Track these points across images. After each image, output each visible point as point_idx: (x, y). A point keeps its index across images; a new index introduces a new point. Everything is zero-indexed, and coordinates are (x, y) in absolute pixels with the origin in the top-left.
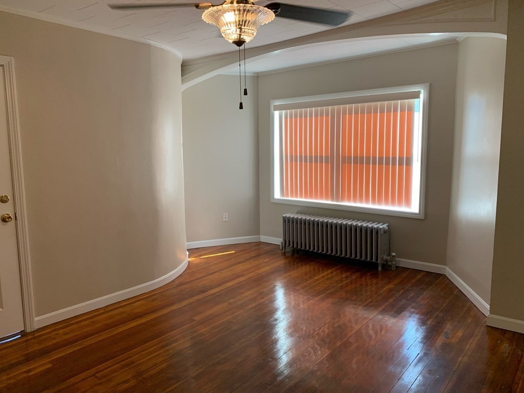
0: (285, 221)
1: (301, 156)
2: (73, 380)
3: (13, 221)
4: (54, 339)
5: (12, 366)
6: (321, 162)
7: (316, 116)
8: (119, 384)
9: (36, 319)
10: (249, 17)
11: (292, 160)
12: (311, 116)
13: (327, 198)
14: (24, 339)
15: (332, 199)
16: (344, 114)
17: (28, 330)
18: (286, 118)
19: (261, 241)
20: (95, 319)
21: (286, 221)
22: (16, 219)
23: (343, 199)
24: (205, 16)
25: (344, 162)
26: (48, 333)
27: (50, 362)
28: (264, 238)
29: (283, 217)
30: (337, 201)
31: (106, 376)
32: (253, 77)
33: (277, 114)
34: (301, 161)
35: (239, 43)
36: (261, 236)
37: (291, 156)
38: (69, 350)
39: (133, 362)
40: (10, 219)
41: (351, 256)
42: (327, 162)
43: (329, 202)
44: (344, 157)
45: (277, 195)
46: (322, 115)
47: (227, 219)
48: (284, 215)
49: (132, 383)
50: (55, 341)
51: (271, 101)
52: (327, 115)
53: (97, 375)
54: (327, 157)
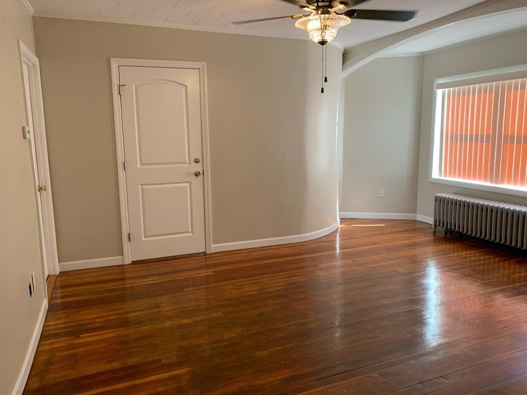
0: (436, 200)
1: (461, 136)
2: (222, 283)
3: (201, 176)
4: (221, 260)
5: (192, 270)
6: (482, 141)
7: (479, 93)
8: (247, 291)
9: (213, 246)
10: (328, 23)
11: (453, 139)
12: (474, 94)
13: (485, 180)
14: (204, 257)
15: (491, 181)
16: (509, 90)
17: (208, 252)
18: (449, 96)
19: (417, 219)
20: (250, 254)
21: (438, 200)
22: (204, 175)
23: (502, 182)
24: (297, 24)
25: (506, 141)
26: (218, 256)
27: (213, 272)
28: (420, 217)
29: (435, 196)
30: (497, 183)
31: (240, 286)
32: (419, 56)
33: (439, 92)
34: (461, 141)
35: (323, 43)
36: (417, 215)
37: (452, 135)
38: (226, 268)
39: (261, 282)
40: (199, 175)
41: (506, 242)
42: (488, 142)
43: (488, 184)
44: (506, 137)
45: (435, 174)
46: (485, 92)
47: (382, 195)
48: (436, 195)
49: (255, 293)
50: (220, 261)
51: (435, 79)
52: (491, 92)
53: (236, 284)
54: (488, 137)
